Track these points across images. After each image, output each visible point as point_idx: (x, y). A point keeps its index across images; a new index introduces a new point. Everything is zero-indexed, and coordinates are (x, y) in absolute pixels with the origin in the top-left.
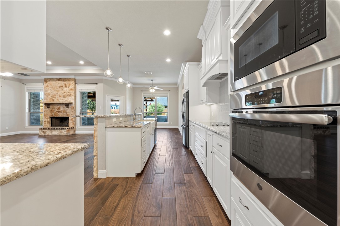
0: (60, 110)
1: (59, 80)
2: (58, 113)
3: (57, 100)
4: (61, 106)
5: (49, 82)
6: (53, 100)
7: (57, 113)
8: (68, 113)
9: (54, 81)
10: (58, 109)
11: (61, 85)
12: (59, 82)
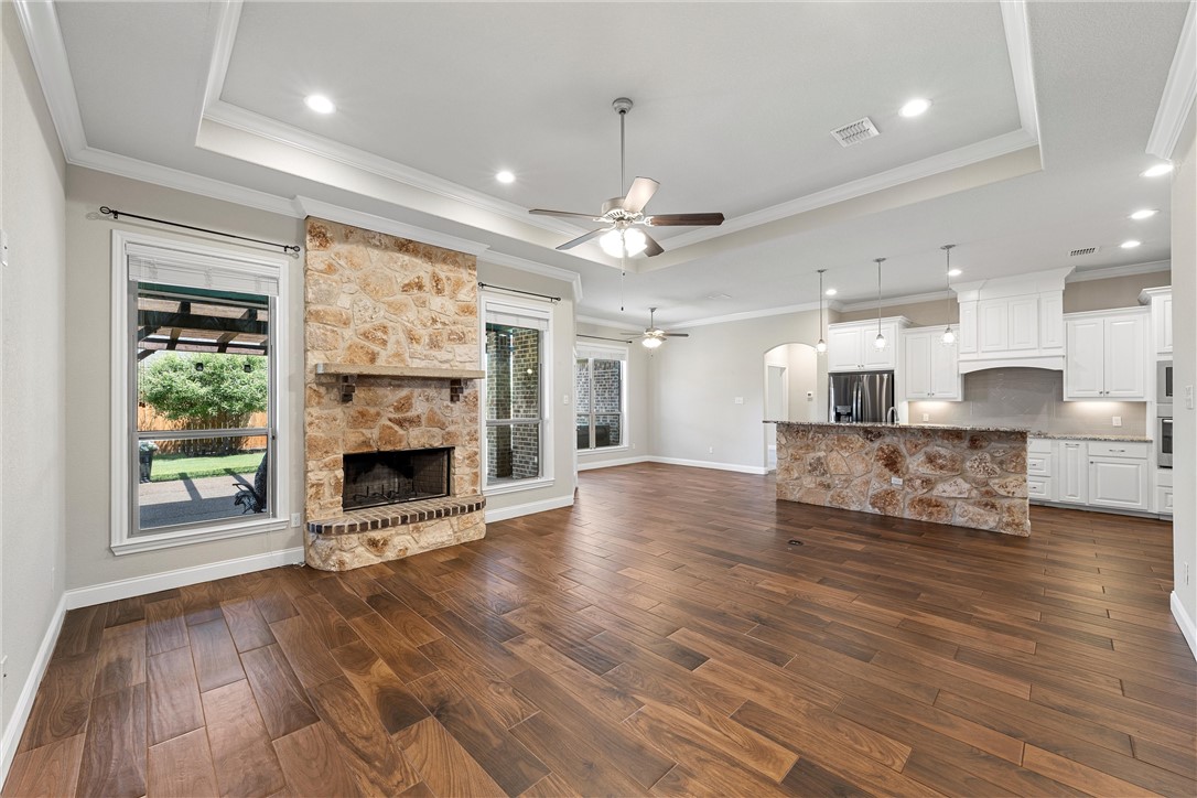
0: (409, 414)
1: (404, 246)
2: (401, 432)
3: (397, 355)
4: (417, 391)
5: (337, 247)
6: (373, 358)
7: (396, 428)
8: (451, 428)
9: (376, 246)
10: (398, 409)
11: (411, 278)
12: (406, 258)
